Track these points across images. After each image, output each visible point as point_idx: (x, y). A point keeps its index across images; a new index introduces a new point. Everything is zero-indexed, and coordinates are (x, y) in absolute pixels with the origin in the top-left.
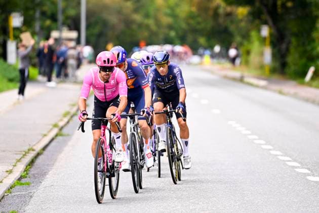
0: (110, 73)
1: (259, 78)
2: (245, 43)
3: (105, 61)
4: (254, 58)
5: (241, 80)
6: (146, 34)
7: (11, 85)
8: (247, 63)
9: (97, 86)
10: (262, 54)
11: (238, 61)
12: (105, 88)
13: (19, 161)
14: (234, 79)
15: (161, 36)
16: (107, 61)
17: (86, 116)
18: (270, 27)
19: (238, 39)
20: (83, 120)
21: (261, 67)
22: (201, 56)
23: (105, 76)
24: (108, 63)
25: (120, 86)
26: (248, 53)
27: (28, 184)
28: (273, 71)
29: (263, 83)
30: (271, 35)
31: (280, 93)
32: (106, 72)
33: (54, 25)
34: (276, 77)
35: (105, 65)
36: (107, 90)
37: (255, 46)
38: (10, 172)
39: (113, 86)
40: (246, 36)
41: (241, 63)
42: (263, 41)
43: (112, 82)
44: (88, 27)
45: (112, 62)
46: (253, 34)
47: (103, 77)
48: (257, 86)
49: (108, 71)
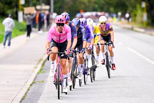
0: (62, 27)
1: (141, 28)
2: (134, 10)
3: (59, 20)
4: (138, 18)
5: (132, 29)
6: (83, 6)
7: (22, 32)
8: (135, 21)
9: (56, 35)
10: (142, 16)
11: (130, 20)
12: (60, 36)
13: (38, 63)
14: (128, 29)
15: (91, 7)
16: (60, 20)
17: (51, 51)
18: (146, 3)
19: (130, 8)
20: (49, 54)
21: (142, 22)
22: (112, 17)
23: (59, 29)
24: (61, 21)
25: (68, 34)
26: (135, 15)
27: (45, 72)
28: (148, 24)
29: (143, 30)
30: (147, 6)
31: (151, 35)
32: (60, 26)
33: (37, 3)
34: (149, 27)
35: (59, 22)
36: (61, 37)
37: (139, 12)
38: (36, 68)
39: (64, 35)
40: (134, 7)
41: (132, 21)
42: (143, 9)
43: (64, 32)
44: (55, 3)
45: (63, 20)
46: (138, 6)
47: (59, 30)
48: (140, 32)
49: (61, 26)
